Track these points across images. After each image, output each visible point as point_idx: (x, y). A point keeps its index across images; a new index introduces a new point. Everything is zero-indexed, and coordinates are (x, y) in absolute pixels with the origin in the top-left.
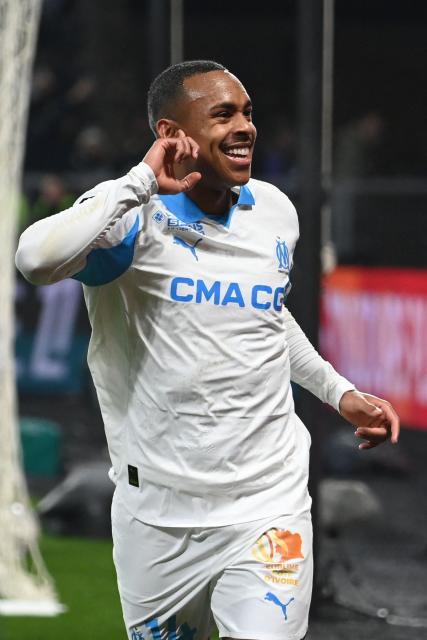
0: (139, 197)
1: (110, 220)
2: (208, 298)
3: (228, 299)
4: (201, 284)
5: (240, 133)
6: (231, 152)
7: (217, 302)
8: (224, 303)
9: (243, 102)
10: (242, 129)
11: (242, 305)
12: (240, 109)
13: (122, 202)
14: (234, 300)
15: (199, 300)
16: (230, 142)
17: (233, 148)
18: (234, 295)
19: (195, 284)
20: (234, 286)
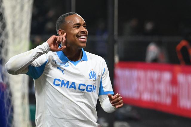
0: (43, 52)
1: (34, 58)
2: (65, 86)
3: (71, 87)
4: (63, 81)
5: (82, 32)
6: (80, 37)
7: (67, 87)
8: (70, 88)
9: (83, 23)
10: (83, 30)
11: (75, 89)
12: (82, 25)
13: (38, 53)
14: (73, 87)
15: (62, 86)
16: (80, 34)
17: (80, 36)
18: (73, 86)
19: (61, 81)
20: (73, 83)
